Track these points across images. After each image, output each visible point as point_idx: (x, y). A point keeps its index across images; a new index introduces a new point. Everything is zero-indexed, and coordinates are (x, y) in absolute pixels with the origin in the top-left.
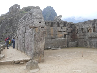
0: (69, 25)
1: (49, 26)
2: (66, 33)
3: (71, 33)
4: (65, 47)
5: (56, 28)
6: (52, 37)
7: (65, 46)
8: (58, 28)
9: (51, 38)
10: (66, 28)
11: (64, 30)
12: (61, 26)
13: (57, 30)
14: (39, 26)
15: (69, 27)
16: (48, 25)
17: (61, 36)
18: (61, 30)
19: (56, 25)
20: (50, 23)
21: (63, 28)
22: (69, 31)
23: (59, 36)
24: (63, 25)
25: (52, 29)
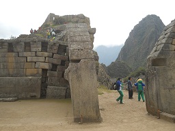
0: (56, 48)
1: (3, 50)
2: (46, 66)
3: (61, 65)
4: (35, 96)
5: (21, 54)
6: (11, 73)
7: (34, 94)
8: (25, 54)
9: (9, 75)
10: (46, 54)
11: (42, 59)
12: (34, 49)
13: (23, 60)
15: (56, 51)
16: (2, 48)
17: (34, 71)
18: (35, 59)
19: (19, 49)
20: (6, 44)
21: (40, 54)
22: (55, 62)
23: (29, 71)
24: (40, 49)
25: (11, 58)
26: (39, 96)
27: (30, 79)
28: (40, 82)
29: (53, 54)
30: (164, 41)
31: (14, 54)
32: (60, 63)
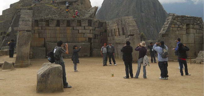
0: (97, 24)
2: (91, 36)
3: (101, 35)
4: (87, 55)
5: (75, 28)
6: (69, 40)
7: (86, 54)
8: (78, 28)
9: (68, 42)
10: (91, 28)
11: (88, 31)
12: (83, 25)
13: (77, 32)
14: (23, 29)
15: (97, 26)
16: (63, 24)
17: (84, 39)
18: (84, 31)
19: (74, 24)
20: (66, 21)
21: (87, 28)
22: (97, 33)
23: (80, 39)
24: (87, 25)
25: (69, 30)
26: (89, 55)
27: (84, 45)
28: (89, 46)
29: (95, 28)
30: (167, 25)
31: (71, 28)
32: (99, 34)
